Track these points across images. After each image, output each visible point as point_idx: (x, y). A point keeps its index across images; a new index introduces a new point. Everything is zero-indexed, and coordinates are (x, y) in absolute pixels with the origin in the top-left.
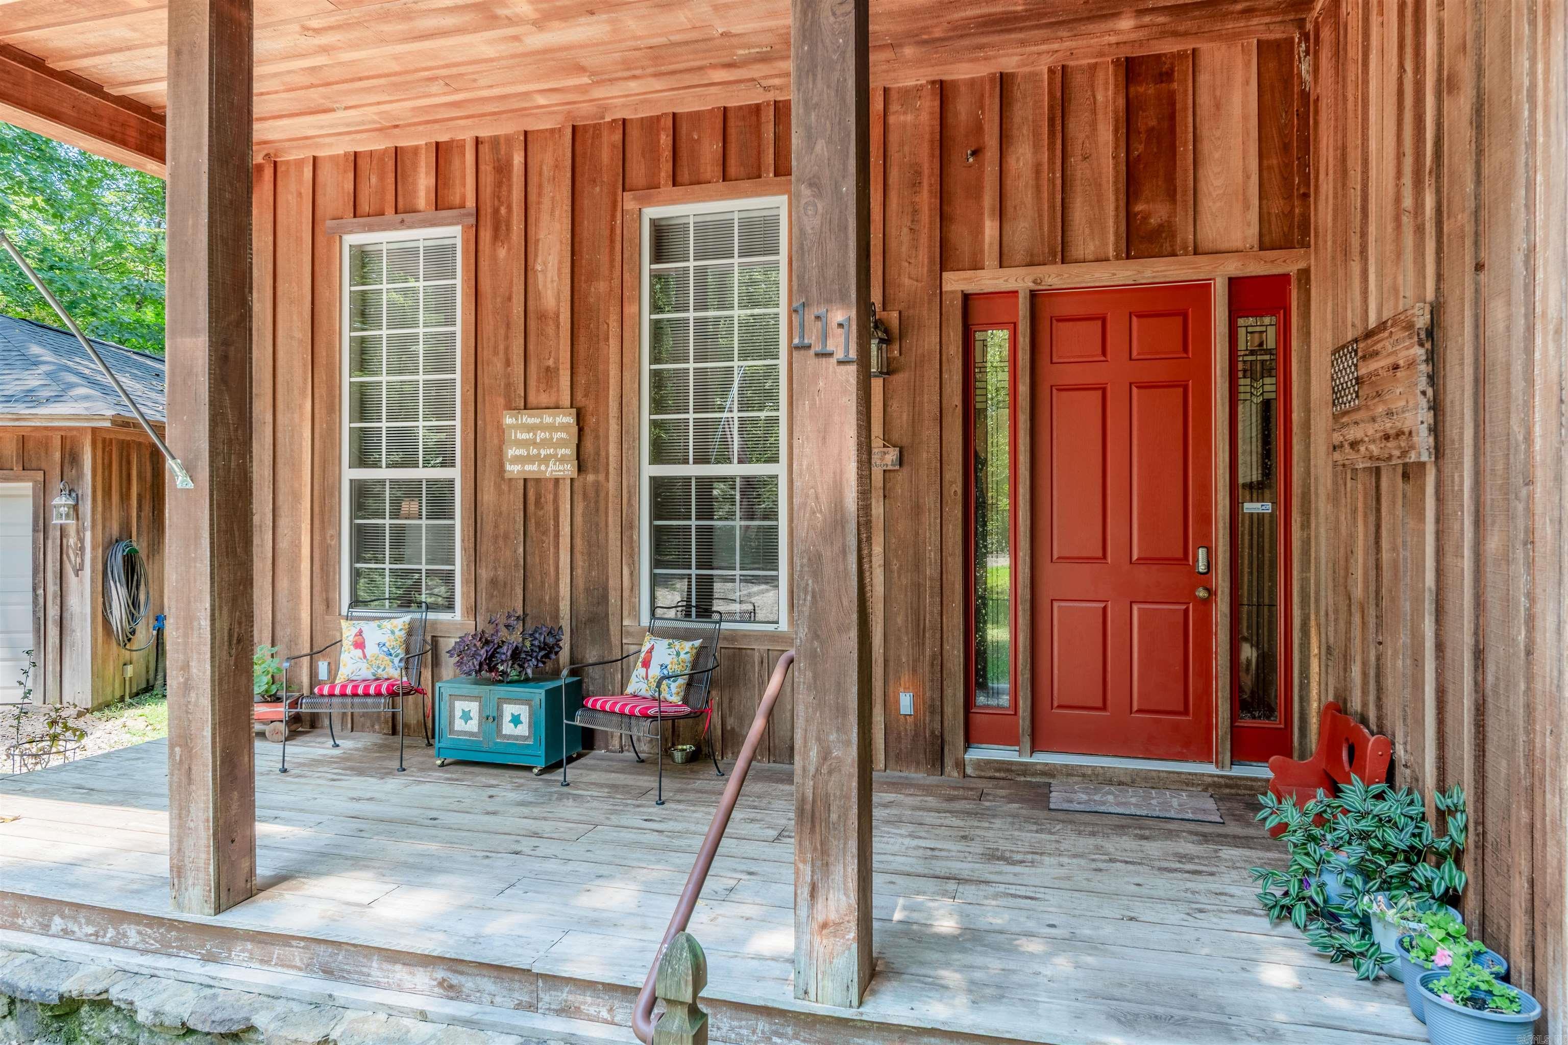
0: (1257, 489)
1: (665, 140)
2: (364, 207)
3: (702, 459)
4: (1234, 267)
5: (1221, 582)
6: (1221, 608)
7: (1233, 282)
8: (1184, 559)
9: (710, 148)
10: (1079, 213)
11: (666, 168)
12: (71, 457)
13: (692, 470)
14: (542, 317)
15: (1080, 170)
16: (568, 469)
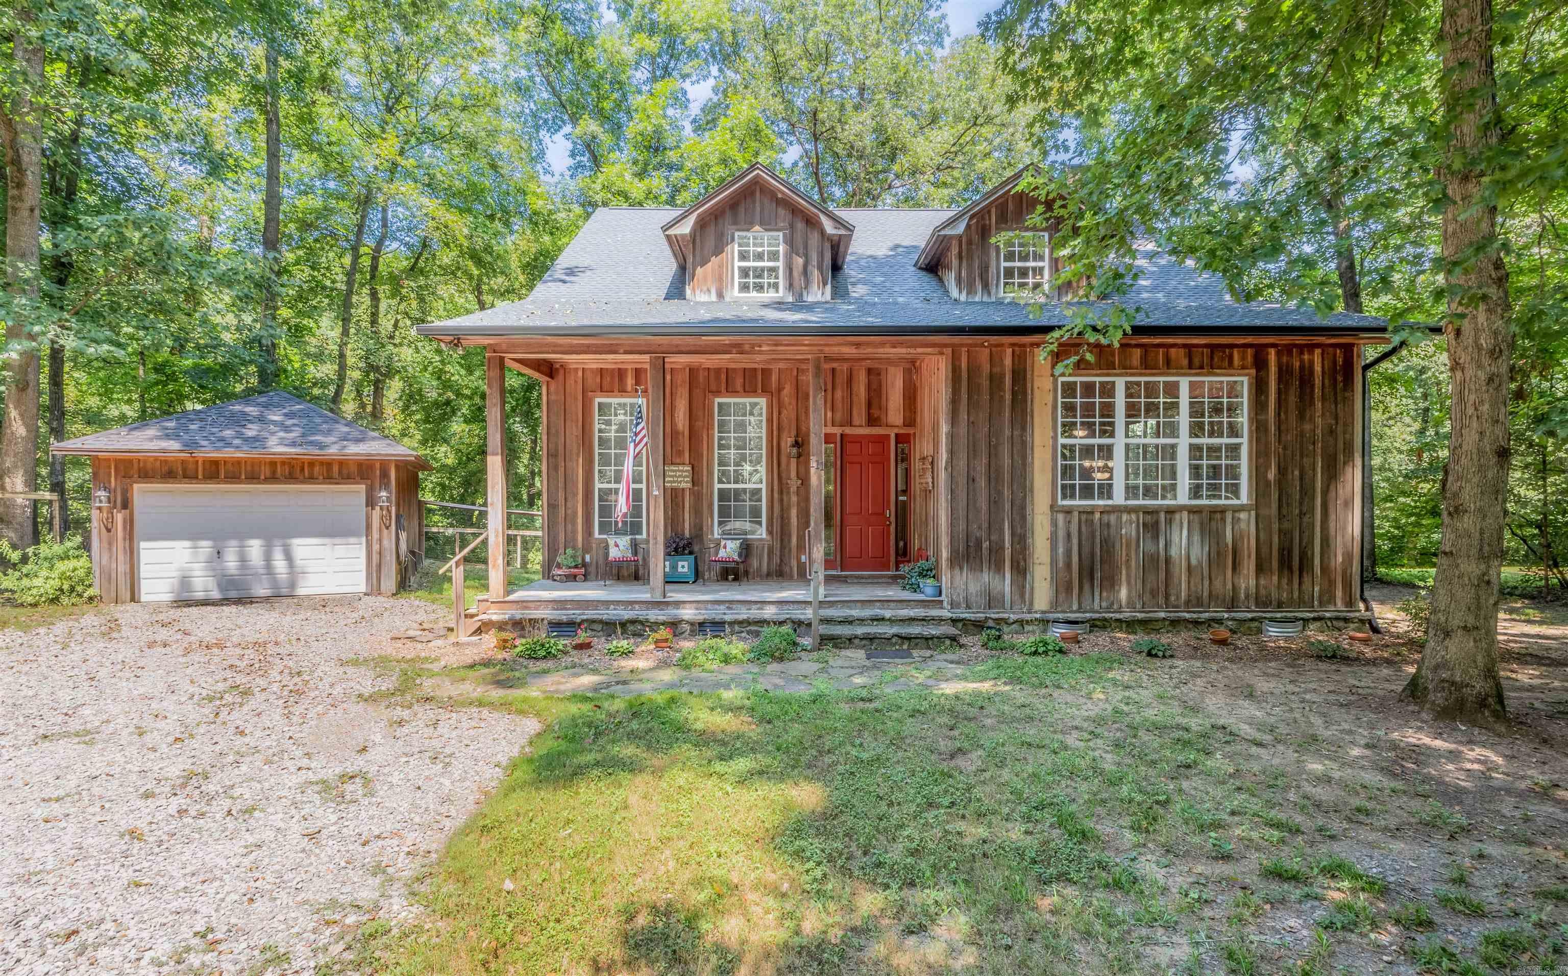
0: (904, 492)
1: (723, 377)
2: (605, 388)
3: (736, 482)
4: (896, 431)
5: (893, 519)
6: (892, 528)
7: (897, 435)
8: (883, 514)
9: (739, 382)
10: (855, 413)
11: (723, 386)
12: (385, 475)
13: (732, 486)
14: (677, 433)
15: (855, 399)
16: (689, 485)
